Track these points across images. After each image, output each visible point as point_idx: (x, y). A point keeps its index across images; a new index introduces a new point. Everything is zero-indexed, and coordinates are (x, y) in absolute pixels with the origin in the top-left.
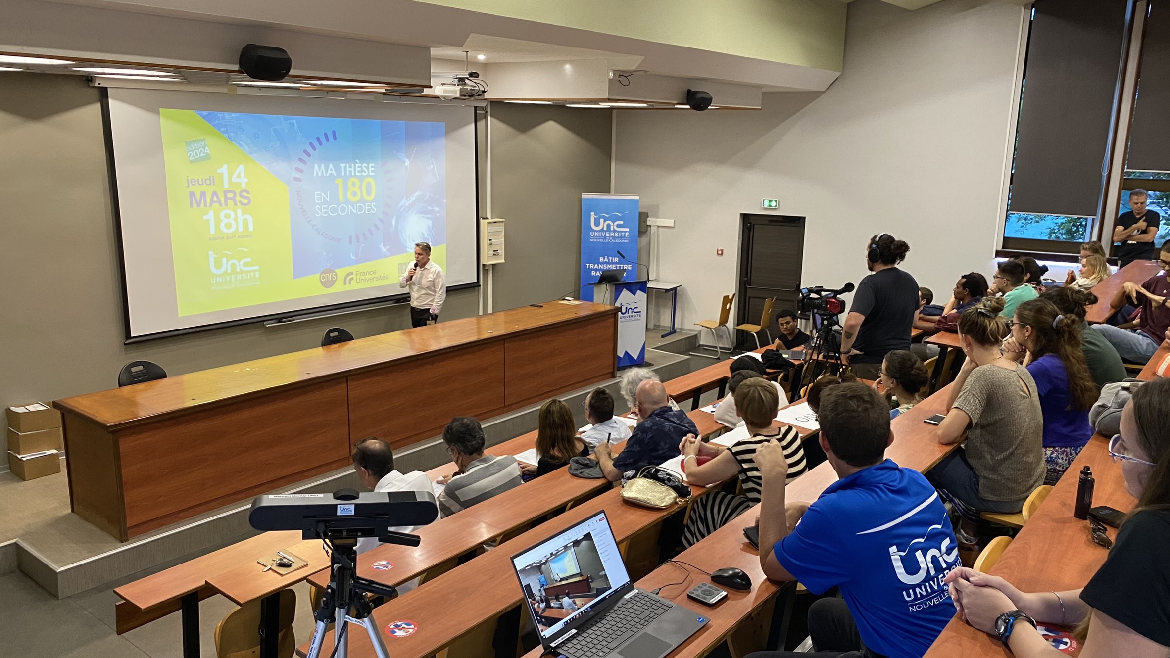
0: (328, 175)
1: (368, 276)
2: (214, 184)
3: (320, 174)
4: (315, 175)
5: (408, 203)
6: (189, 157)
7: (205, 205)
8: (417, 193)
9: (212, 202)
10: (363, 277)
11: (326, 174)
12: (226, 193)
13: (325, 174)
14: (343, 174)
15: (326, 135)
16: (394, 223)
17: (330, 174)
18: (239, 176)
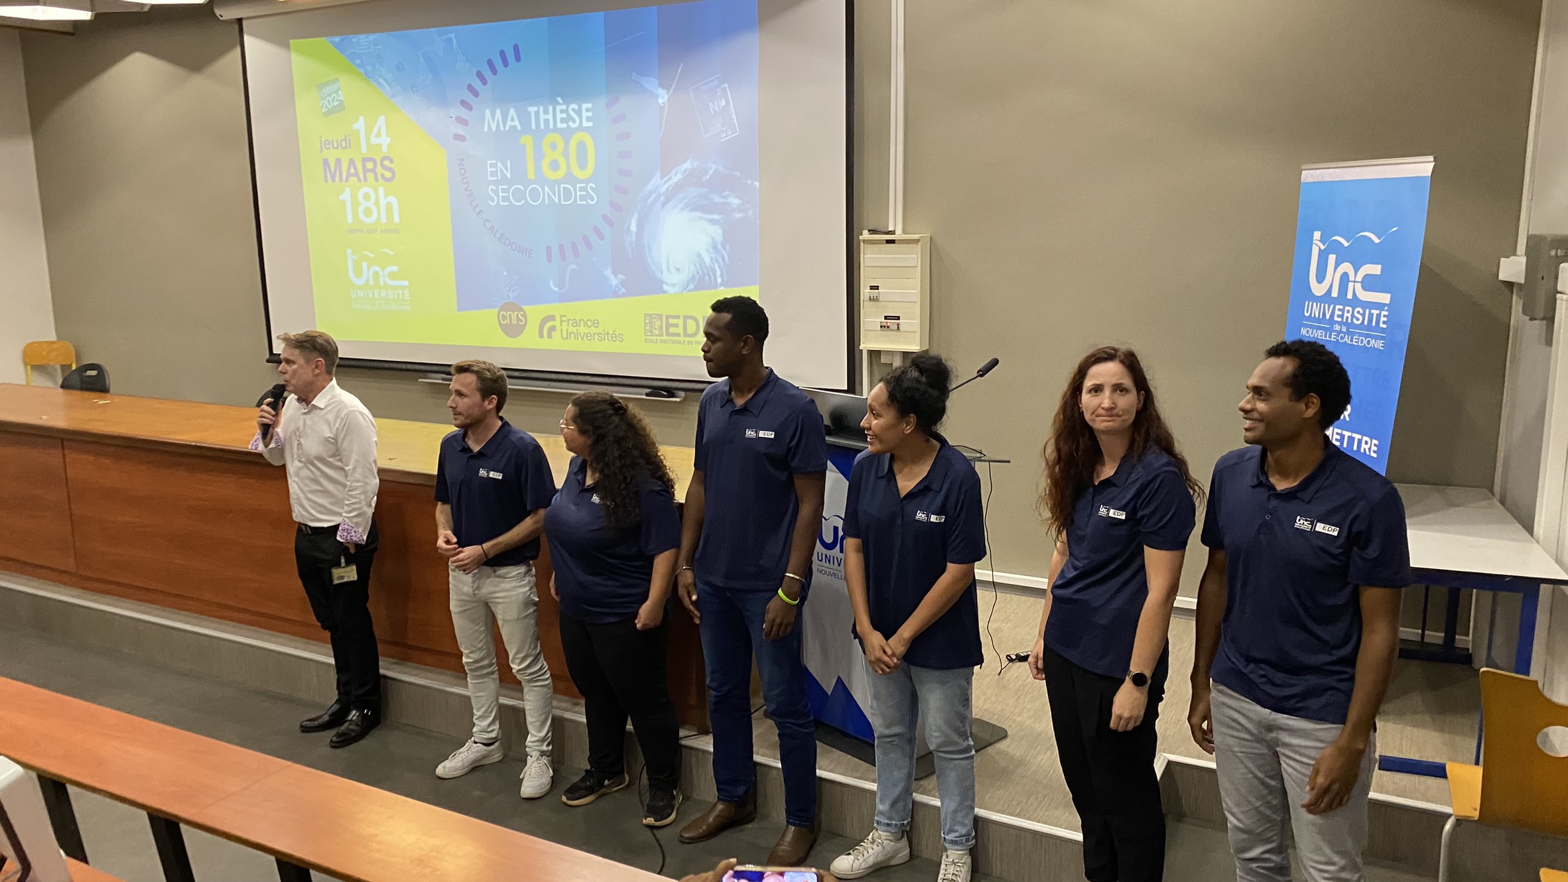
0: (507, 128)
1: (583, 329)
2: (350, 147)
3: (494, 128)
4: (486, 129)
5: (666, 186)
6: (322, 107)
7: (341, 180)
8: (688, 165)
9: (349, 175)
10: (574, 330)
11: (505, 127)
12: (365, 160)
13: (502, 128)
14: (534, 127)
15: (503, 54)
16: (633, 228)
17: (511, 127)
18: (378, 135)
